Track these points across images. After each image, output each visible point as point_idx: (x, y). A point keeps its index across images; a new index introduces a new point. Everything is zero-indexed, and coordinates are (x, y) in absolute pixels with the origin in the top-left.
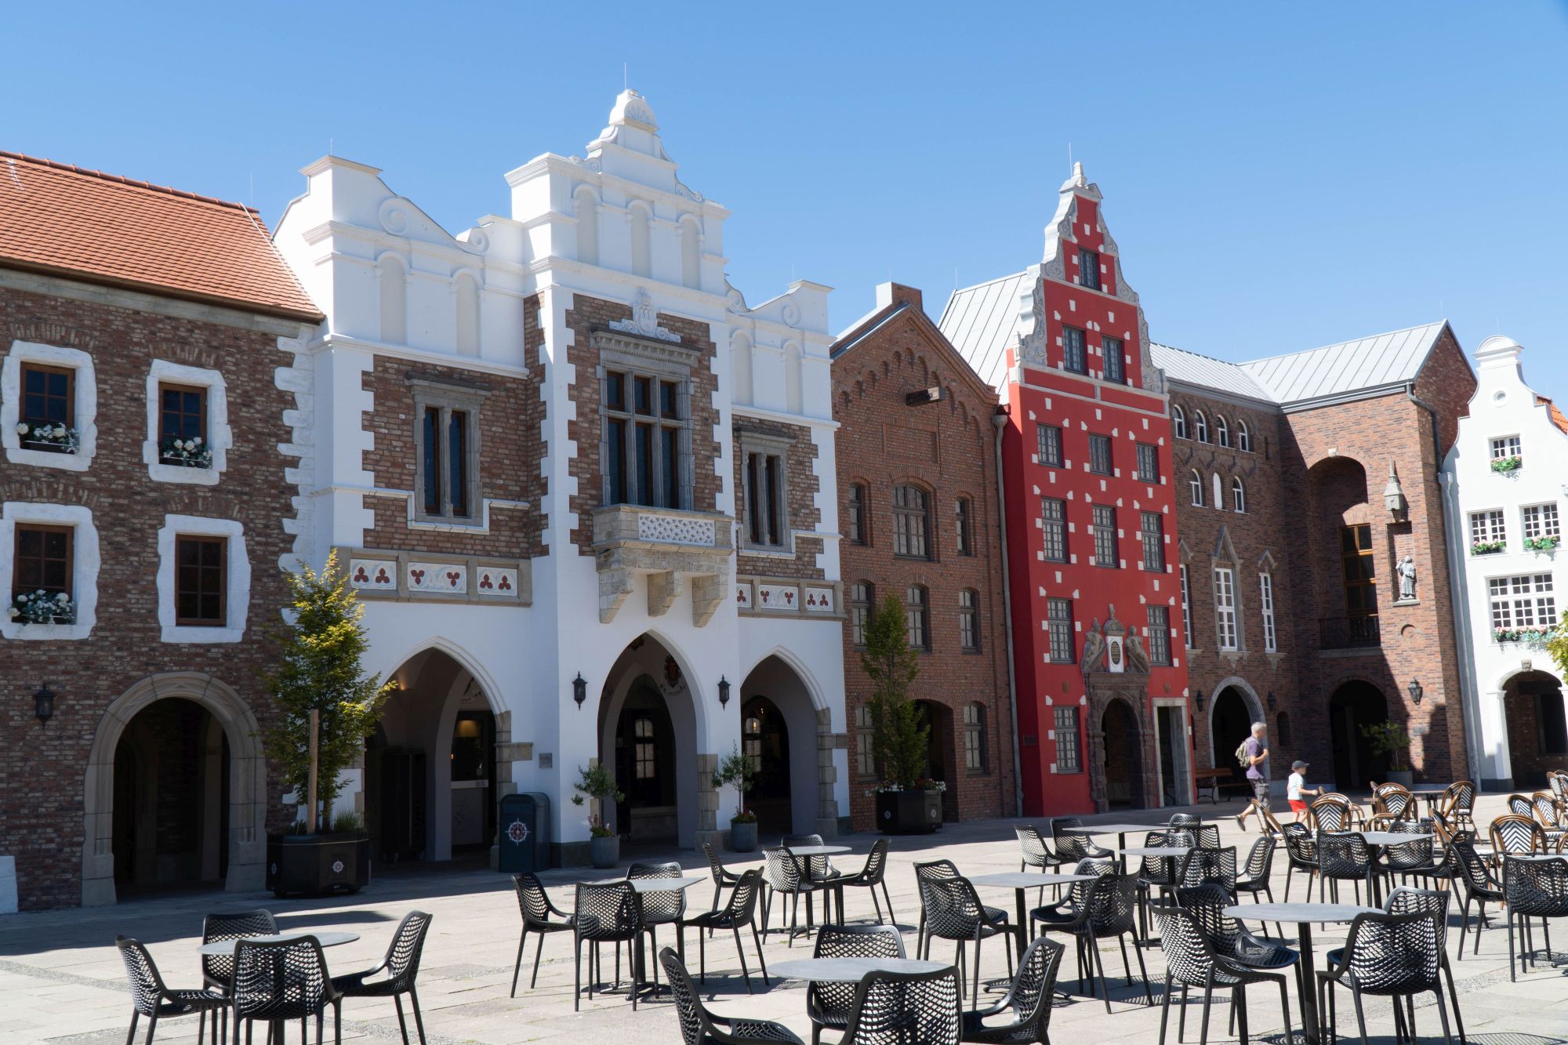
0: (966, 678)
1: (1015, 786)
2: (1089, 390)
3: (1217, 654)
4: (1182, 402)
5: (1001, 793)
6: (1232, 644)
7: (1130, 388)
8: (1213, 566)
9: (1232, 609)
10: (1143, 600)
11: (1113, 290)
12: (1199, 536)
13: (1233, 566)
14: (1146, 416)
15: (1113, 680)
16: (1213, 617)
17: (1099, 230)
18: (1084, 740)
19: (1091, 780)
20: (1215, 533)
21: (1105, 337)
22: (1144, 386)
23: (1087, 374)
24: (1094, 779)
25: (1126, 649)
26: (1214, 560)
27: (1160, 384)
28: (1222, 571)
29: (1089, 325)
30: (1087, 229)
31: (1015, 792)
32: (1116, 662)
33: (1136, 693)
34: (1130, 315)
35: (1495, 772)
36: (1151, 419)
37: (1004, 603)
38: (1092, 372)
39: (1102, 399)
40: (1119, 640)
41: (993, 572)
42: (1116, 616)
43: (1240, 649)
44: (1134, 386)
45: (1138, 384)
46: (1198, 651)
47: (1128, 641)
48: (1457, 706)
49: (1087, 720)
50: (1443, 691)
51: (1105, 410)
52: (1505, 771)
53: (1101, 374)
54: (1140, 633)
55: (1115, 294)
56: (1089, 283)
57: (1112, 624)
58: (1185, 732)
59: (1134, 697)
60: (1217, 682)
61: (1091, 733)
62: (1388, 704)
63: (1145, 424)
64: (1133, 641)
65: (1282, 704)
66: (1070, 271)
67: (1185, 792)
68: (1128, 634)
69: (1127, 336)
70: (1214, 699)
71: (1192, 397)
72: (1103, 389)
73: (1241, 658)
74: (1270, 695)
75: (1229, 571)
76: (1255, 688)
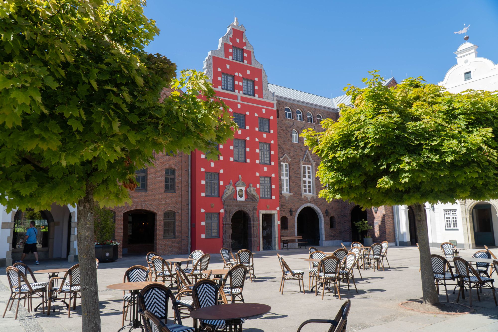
0: (166, 202)
1: (188, 243)
2: (236, 97)
3: (301, 195)
4: (290, 106)
5: (181, 245)
6: (310, 191)
7: (257, 97)
8: (301, 164)
9: (310, 180)
10: (258, 174)
11: (250, 62)
12: (295, 153)
13: (311, 164)
14: (264, 108)
15: (238, 203)
16: (300, 182)
17: (244, 41)
18: (221, 225)
19: (223, 241)
20: (303, 152)
21: (245, 78)
22: (264, 97)
23: (234, 91)
24: (224, 240)
25: (246, 192)
26: (302, 162)
27: (272, 97)
28: (307, 166)
29: (236, 74)
30: (238, 41)
31: (188, 245)
32: (241, 197)
33: (251, 209)
34: (258, 72)
35: (403, 239)
36: (267, 110)
37: (188, 174)
38: (237, 91)
39: (241, 101)
40: (243, 189)
41: (183, 162)
42: (242, 180)
43: (313, 194)
44: (259, 97)
45: (261, 96)
46: (292, 194)
47: (248, 189)
48: (391, 215)
49: (223, 218)
50: (384, 209)
51: (242, 105)
52: (407, 239)
53: (241, 92)
54: (256, 187)
55: (251, 64)
56: (239, 60)
57: (241, 182)
58: (276, 223)
59: (249, 210)
60: (300, 206)
61: (224, 223)
62: (367, 213)
63: (264, 111)
64: (250, 189)
65: (332, 214)
66: (227, 54)
67: (275, 245)
68: (248, 186)
69: (256, 79)
70: (299, 211)
71: (294, 105)
72: (241, 97)
73: (313, 197)
74: (327, 210)
75: (310, 166)
76: (319, 208)
